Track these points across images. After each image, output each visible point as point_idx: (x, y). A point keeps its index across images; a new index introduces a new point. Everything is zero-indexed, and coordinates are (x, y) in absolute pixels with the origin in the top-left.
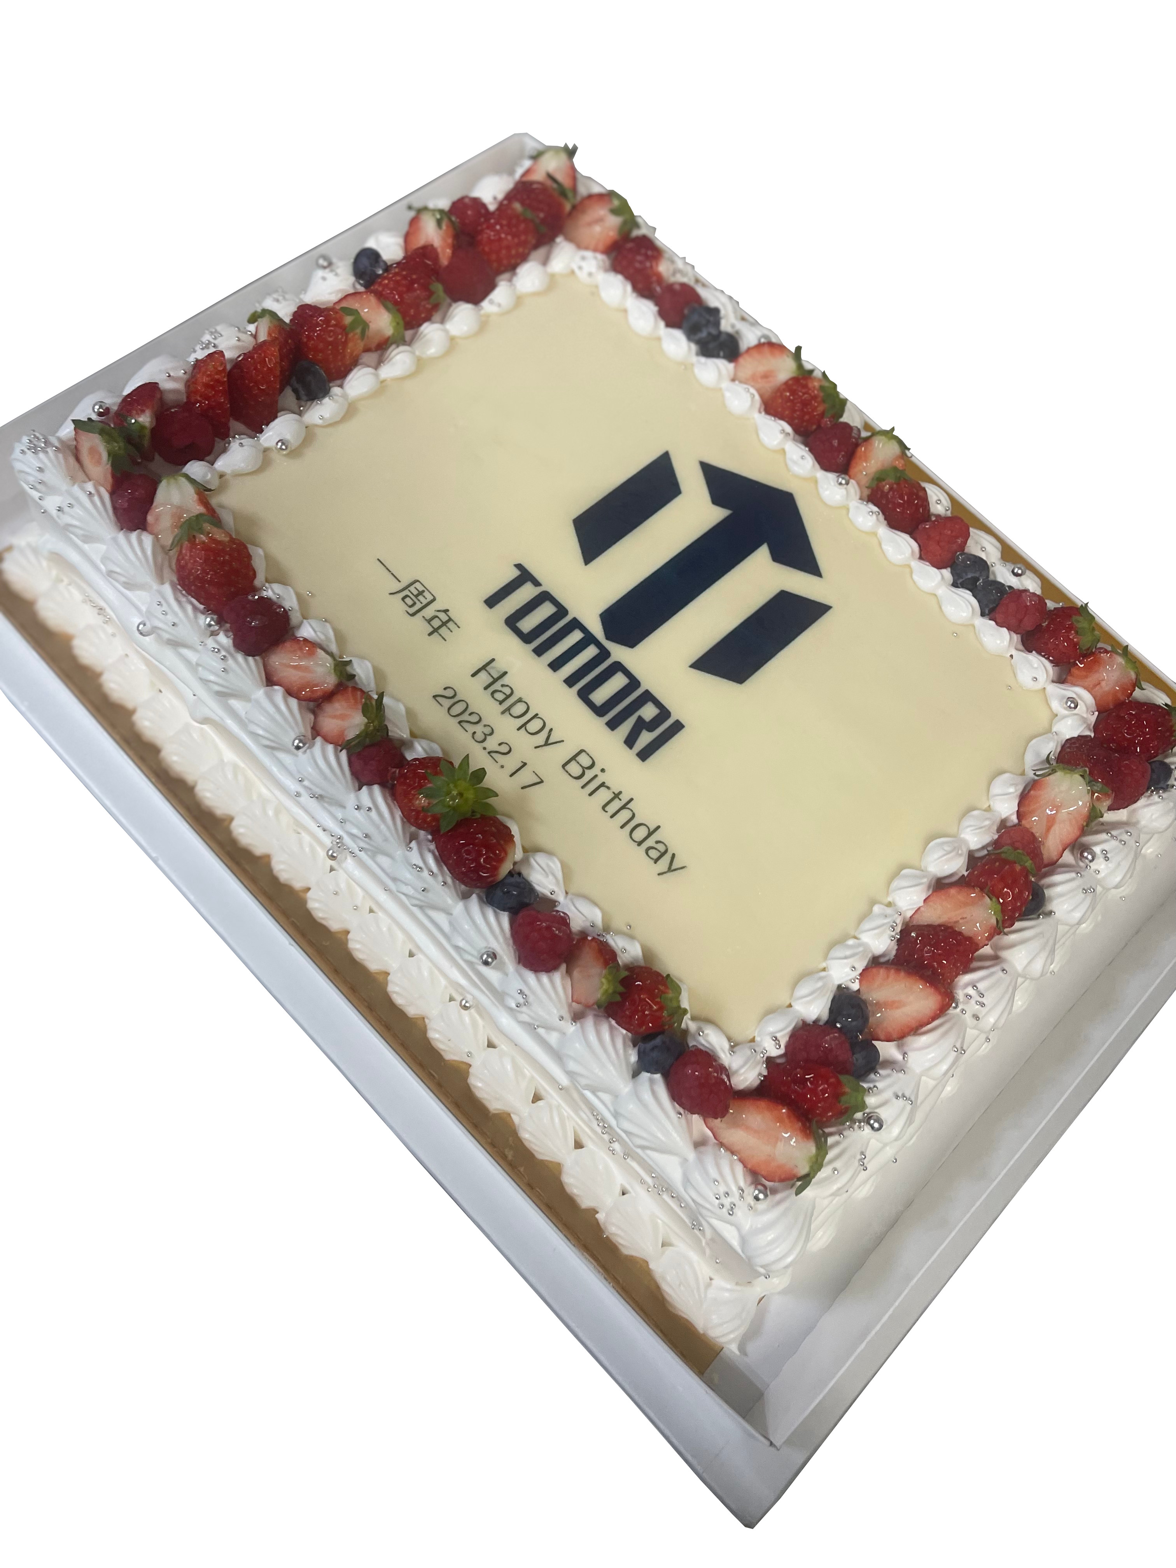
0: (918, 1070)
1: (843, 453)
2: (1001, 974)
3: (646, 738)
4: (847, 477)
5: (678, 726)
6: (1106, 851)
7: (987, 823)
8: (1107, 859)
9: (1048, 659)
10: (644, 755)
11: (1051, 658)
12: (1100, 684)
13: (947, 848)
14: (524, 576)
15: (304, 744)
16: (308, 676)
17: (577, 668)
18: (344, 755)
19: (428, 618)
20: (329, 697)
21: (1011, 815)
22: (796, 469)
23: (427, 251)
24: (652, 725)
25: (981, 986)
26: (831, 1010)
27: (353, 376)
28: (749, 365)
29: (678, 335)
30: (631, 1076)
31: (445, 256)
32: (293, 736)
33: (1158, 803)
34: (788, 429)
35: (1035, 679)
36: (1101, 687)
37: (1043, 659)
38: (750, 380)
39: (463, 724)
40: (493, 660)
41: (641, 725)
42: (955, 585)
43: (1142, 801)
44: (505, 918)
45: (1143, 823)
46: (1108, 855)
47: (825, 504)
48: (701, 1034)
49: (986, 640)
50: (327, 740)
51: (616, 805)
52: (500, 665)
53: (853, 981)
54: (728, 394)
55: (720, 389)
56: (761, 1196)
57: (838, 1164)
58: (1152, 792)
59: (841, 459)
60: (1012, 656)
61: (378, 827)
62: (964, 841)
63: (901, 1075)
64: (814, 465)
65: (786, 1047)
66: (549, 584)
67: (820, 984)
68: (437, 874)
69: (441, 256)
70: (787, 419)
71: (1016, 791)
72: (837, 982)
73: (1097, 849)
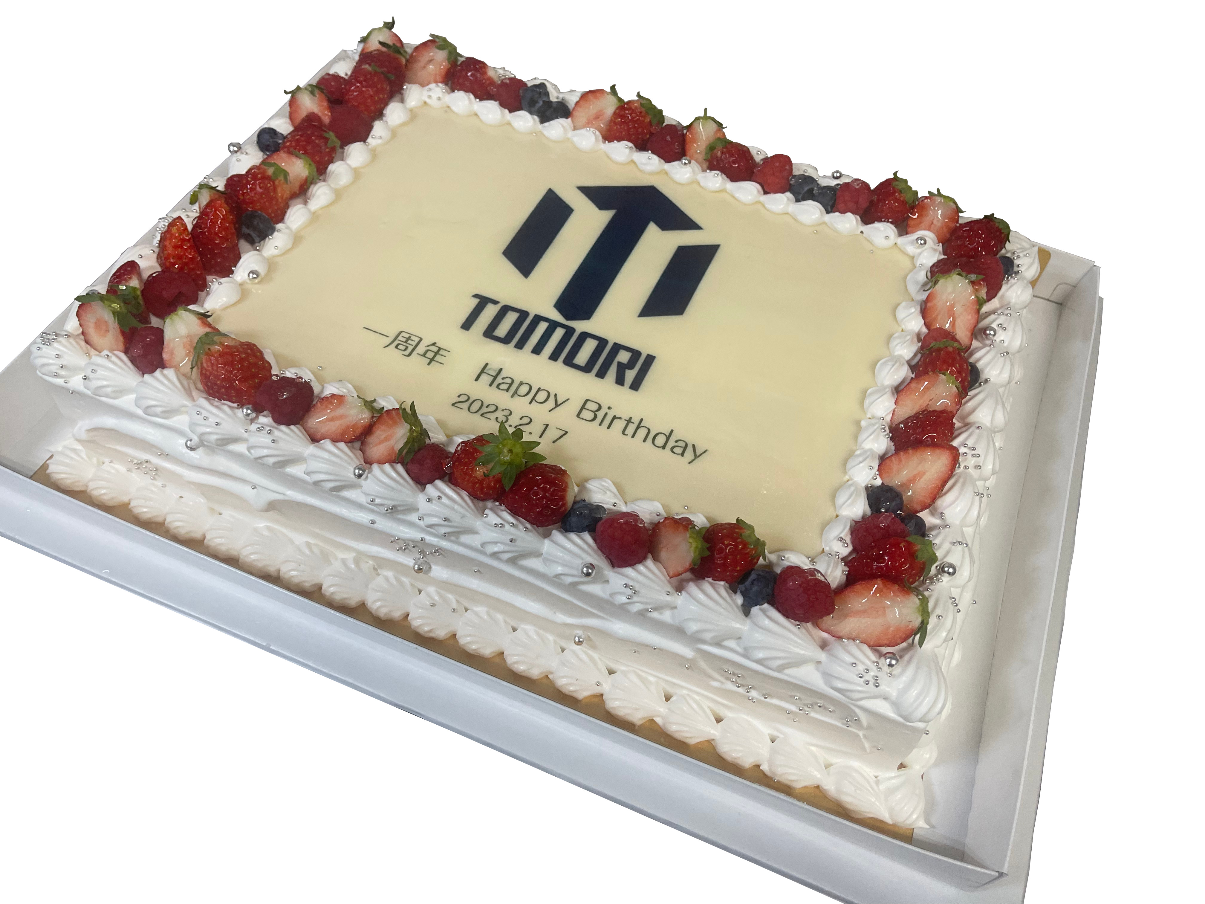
0: (957, 522)
1: (677, 144)
2: (978, 430)
3: (630, 375)
4: (688, 158)
5: (650, 359)
6: (1000, 324)
7: (908, 337)
8: (1004, 329)
9: (888, 222)
10: (635, 386)
11: (890, 220)
12: (932, 223)
13: (890, 363)
14: (483, 301)
15: (364, 471)
16: (344, 422)
17: (554, 347)
18: (399, 467)
19: (422, 353)
20: (368, 430)
21: (921, 328)
22: (648, 168)
23: (311, 118)
24: (631, 364)
25: (970, 443)
26: (870, 506)
27: (290, 214)
28: (581, 115)
29: (523, 114)
30: (743, 617)
31: (326, 118)
32: (352, 469)
33: (1015, 284)
34: (630, 145)
35: (887, 237)
36: (935, 225)
37: (885, 223)
38: (588, 124)
39: (485, 415)
40: (487, 364)
41: (622, 368)
42: (797, 201)
43: (1004, 288)
44: (587, 536)
45: (1013, 301)
46: (1004, 326)
47: (680, 184)
48: (783, 558)
49: (839, 227)
50: (381, 463)
51: (631, 428)
52: (494, 366)
53: (875, 478)
54: (575, 139)
55: (568, 139)
56: (894, 662)
57: (938, 611)
58: (1008, 278)
59: (677, 148)
60: (862, 232)
61: (452, 509)
62: (901, 356)
63: (947, 530)
64: (659, 161)
65: (852, 543)
66: (505, 299)
67: (852, 489)
68: (516, 524)
69: (323, 117)
70: (625, 139)
71: (916, 310)
72: (864, 485)
73: (994, 325)
